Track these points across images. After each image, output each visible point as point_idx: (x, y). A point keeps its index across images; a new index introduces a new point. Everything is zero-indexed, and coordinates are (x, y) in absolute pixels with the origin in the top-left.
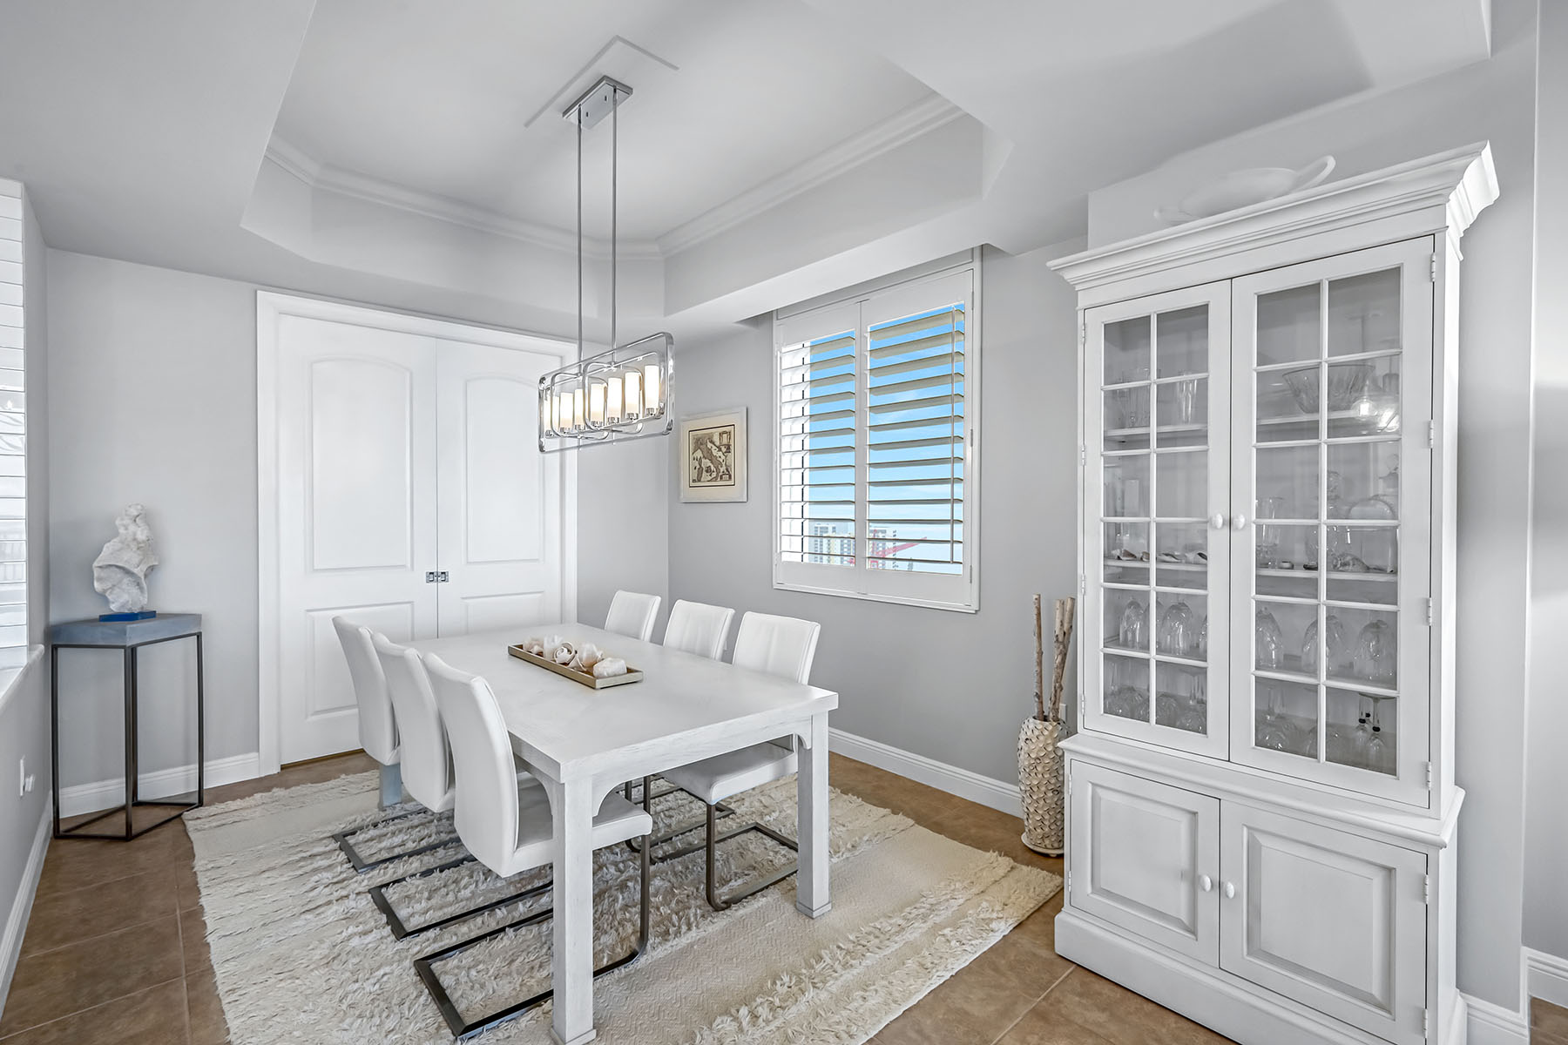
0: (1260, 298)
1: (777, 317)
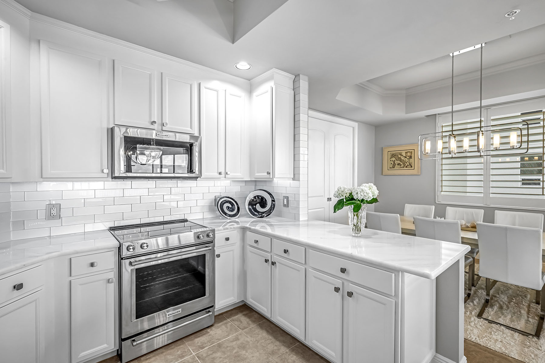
1: (439, 114)
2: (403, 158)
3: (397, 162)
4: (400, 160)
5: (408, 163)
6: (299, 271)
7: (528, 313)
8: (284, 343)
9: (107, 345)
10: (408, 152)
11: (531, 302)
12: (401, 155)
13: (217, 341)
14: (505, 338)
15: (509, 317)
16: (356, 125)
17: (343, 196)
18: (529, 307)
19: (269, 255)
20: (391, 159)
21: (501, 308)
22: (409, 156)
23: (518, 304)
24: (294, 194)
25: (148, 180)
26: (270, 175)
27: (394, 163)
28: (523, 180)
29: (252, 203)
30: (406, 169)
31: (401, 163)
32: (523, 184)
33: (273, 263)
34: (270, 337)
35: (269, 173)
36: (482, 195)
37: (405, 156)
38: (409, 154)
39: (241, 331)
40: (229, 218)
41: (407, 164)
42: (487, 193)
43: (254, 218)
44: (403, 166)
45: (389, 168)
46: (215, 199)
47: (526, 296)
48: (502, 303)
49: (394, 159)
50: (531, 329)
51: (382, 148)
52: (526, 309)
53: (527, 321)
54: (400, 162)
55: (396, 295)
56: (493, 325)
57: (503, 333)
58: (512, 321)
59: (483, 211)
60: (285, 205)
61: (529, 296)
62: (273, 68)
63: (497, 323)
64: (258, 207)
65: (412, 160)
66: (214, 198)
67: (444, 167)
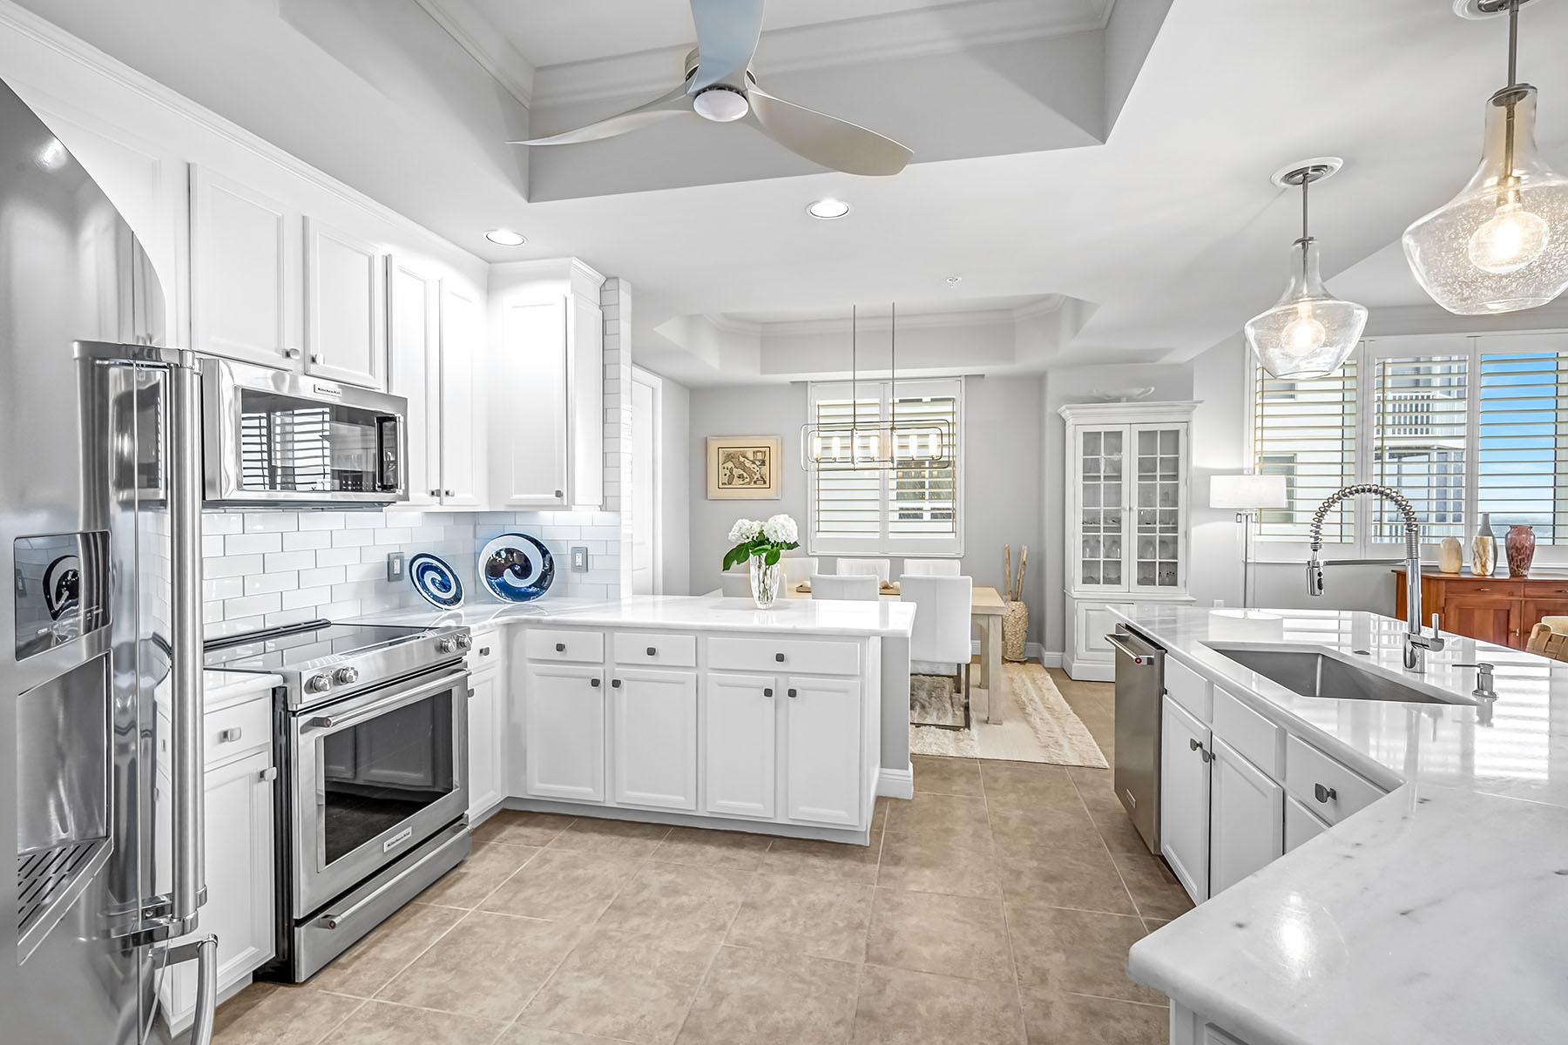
0: (1139, 432)
1: (812, 382)
2: (748, 464)
3: (737, 472)
4: (744, 468)
5: (758, 476)
6: (683, 683)
7: (952, 706)
8: (646, 836)
9: (253, 948)
10: (758, 451)
11: (951, 693)
12: (744, 457)
13: (502, 878)
14: (938, 739)
15: (935, 714)
16: (658, 382)
17: (748, 538)
18: (951, 698)
19: (601, 669)
20: (726, 465)
21: (923, 707)
22: (759, 460)
23: (939, 698)
24: (604, 543)
25: (223, 511)
26: (562, 500)
27: (731, 473)
28: (902, 509)
29: (494, 570)
30: (756, 486)
31: (745, 475)
32: (901, 516)
33: (616, 684)
34: (613, 838)
35: (559, 494)
36: (877, 536)
37: (752, 459)
38: (759, 456)
39: (541, 849)
40: (446, 607)
41: (756, 477)
42: (884, 532)
43: (505, 603)
44: (748, 480)
45: (720, 484)
46: (388, 563)
47: (944, 687)
48: (922, 701)
49: (730, 465)
50: (960, 722)
51: (706, 439)
52: (949, 701)
53: (954, 715)
54: (742, 472)
55: (862, 674)
56: (922, 728)
57: (935, 734)
58: (939, 719)
59: (889, 561)
60: (576, 569)
61: (947, 687)
62: (571, 256)
63: (926, 725)
64: (508, 577)
65: (765, 469)
66: (387, 561)
67: (823, 485)
